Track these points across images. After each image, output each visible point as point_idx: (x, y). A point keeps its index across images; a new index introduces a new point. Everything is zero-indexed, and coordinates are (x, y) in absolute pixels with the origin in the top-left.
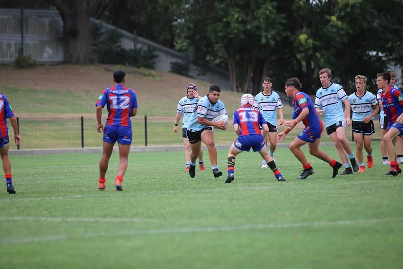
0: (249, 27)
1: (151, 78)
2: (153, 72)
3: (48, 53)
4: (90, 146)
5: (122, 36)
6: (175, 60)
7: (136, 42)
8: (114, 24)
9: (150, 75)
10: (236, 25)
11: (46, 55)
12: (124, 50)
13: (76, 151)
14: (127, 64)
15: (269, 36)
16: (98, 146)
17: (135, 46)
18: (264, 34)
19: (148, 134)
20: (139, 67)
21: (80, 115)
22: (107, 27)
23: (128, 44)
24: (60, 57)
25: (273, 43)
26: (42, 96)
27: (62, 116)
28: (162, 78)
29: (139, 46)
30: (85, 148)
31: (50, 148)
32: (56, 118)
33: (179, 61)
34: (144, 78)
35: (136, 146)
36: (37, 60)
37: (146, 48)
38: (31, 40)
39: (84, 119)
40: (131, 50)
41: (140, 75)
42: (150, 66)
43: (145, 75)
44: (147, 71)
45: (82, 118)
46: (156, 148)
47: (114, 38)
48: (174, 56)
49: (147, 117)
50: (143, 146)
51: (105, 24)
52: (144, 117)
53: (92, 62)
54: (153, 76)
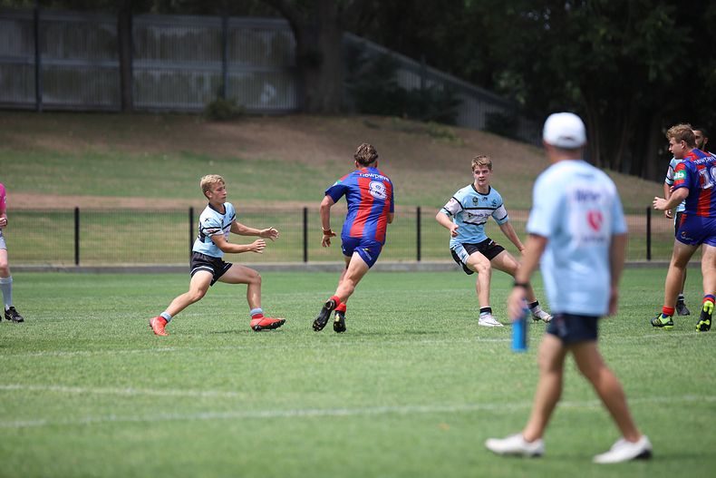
0: (625, 51)
1: (446, 140)
2: (451, 130)
3: (268, 94)
4: (321, 260)
5: (398, 65)
6: (492, 109)
7: (424, 76)
8: (387, 45)
9: (444, 135)
10: (602, 47)
11: (265, 98)
12: (402, 91)
13: (293, 269)
14: (406, 115)
15: (662, 67)
16: (336, 259)
17: (423, 84)
18: (652, 62)
19: (422, 240)
20: (426, 121)
21: (302, 205)
22: (374, 49)
23: (409, 80)
24: (289, 102)
25: (668, 78)
26: (250, 171)
27: (279, 205)
28: (467, 141)
29: (429, 84)
30: (310, 263)
31: (250, 261)
32: (266, 209)
33: (501, 111)
34: (434, 141)
35: (400, 260)
36: (248, 106)
37: (441, 88)
38: (239, 71)
39: (309, 211)
40: (415, 90)
41: (427, 135)
42: (448, 120)
43: (435, 135)
44: (440, 129)
45: (305, 211)
46: (436, 265)
47: (385, 68)
48: (491, 101)
49: (423, 210)
50: (413, 261)
51: (370, 45)
52: (415, 211)
53: (344, 111)
54: (451, 137)
